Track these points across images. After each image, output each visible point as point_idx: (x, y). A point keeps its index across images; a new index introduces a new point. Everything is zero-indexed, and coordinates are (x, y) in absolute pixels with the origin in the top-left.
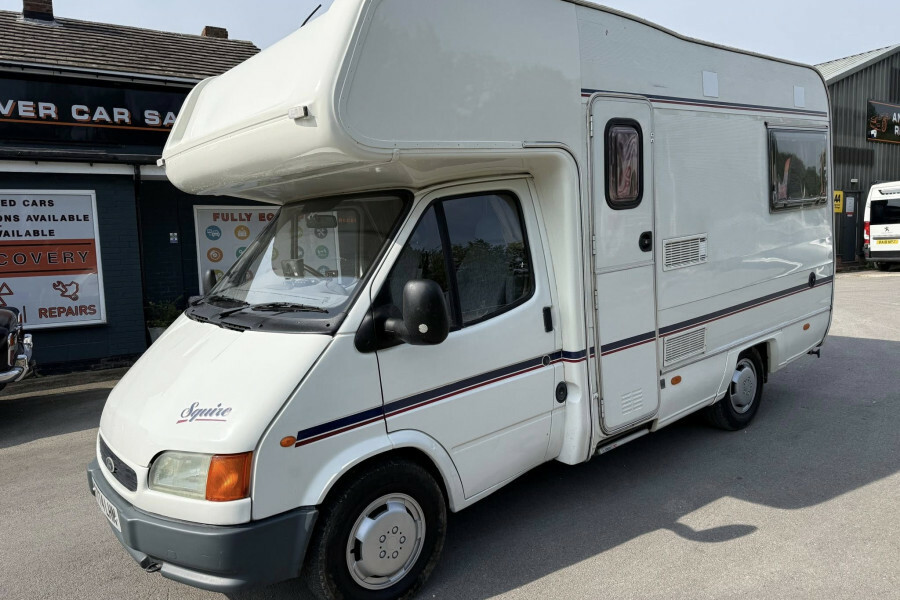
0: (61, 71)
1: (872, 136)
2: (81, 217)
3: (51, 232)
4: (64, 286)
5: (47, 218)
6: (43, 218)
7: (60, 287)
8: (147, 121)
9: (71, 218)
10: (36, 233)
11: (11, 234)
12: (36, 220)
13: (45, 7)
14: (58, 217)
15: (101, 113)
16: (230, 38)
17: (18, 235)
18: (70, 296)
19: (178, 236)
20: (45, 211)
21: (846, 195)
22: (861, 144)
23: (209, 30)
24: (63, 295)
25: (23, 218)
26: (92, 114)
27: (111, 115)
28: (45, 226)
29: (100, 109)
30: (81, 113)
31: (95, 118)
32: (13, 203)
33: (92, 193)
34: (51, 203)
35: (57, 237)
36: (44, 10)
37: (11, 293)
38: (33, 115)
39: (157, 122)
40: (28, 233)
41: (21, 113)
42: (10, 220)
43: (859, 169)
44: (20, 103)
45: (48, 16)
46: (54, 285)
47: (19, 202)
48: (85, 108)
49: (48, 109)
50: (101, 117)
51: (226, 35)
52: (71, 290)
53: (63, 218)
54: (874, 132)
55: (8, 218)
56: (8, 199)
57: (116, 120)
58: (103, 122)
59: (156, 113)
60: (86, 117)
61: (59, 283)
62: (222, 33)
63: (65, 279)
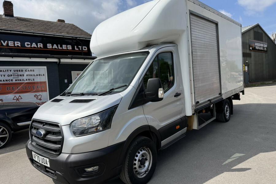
0: (22, 32)
1: (250, 49)
2: (42, 75)
3: (33, 80)
4: (37, 96)
5: (32, 75)
6: (31, 75)
7: (36, 96)
8: (48, 47)
9: (39, 75)
10: (29, 80)
11: (22, 80)
12: (29, 76)
13: (11, 13)
14: (36, 75)
15: (34, 45)
16: (65, 22)
17: (24, 81)
18: (39, 99)
19: (67, 81)
20: (32, 73)
21: (245, 66)
22: (248, 51)
23: (59, 20)
24: (37, 99)
25: (25, 75)
26: (31, 45)
27: (37, 45)
28: (32, 78)
29: (34, 43)
30: (28, 45)
31: (32, 46)
32: (22, 71)
33: (45, 67)
34: (33, 71)
35: (36, 81)
36: (11, 14)
37: (22, 99)
38: (13, 45)
39: (51, 47)
40: (27, 80)
41: (10, 45)
42: (21, 76)
43: (248, 58)
44: (9, 42)
45: (12, 16)
46: (34, 96)
47: (24, 70)
48: (29, 43)
49: (18, 44)
50: (34, 46)
51: (64, 22)
52: (39, 97)
53: (37, 75)
54: (251, 48)
55: (21, 75)
56: (21, 69)
57: (39, 47)
58: (35, 47)
59: (51, 45)
60: (29, 46)
61: (36, 95)
62: (63, 21)
63: (38, 94)
